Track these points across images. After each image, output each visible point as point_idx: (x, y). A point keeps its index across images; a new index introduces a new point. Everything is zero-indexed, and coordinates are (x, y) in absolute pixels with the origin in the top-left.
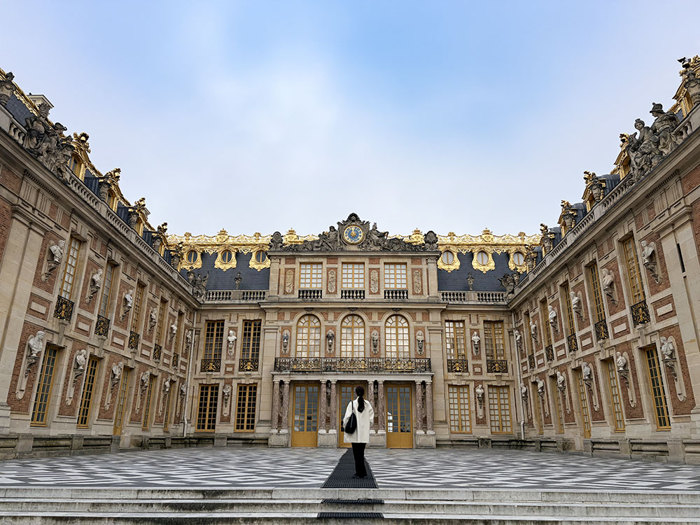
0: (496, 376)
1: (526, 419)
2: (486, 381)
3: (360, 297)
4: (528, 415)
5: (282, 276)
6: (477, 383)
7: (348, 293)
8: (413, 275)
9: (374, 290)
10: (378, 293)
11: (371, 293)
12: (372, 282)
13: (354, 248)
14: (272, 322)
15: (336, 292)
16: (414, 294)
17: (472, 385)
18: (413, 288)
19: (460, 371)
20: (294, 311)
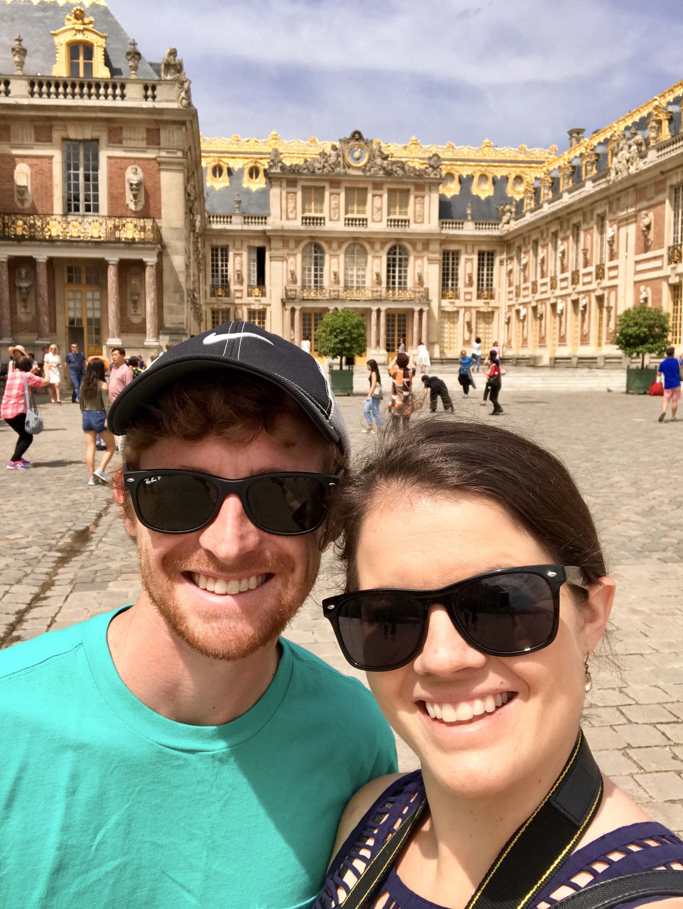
0: (485, 303)
1: (506, 341)
2: (475, 307)
3: (363, 225)
4: (508, 337)
5: (284, 201)
6: (467, 309)
8: (415, 204)
9: (377, 217)
10: (381, 221)
11: (373, 221)
12: (375, 210)
13: (357, 172)
14: (277, 249)
15: (338, 220)
16: (415, 222)
17: (462, 311)
18: (415, 216)
19: (452, 298)
20: (298, 241)
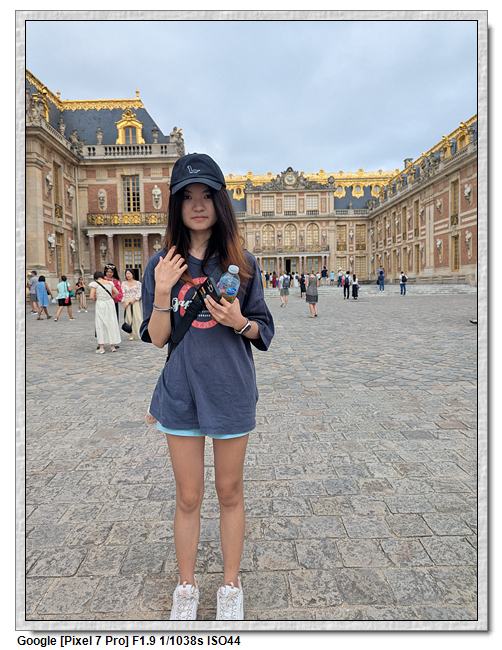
0: (360, 252)
1: (372, 272)
2: (355, 254)
3: (294, 214)
4: (373, 269)
5: (253, 204)
6: (350, 255)
7: (287, 213)
8: (321, 202)
10: (304, 212)
11: (300, 212)
12: (300, 206)
13: (291, 188)
14: (250, 229)
15: (281, 213)
16: (322, 212)
17: (348, 257)
18: (321, 209)
19: (342, 250)
20: (261, 223)
